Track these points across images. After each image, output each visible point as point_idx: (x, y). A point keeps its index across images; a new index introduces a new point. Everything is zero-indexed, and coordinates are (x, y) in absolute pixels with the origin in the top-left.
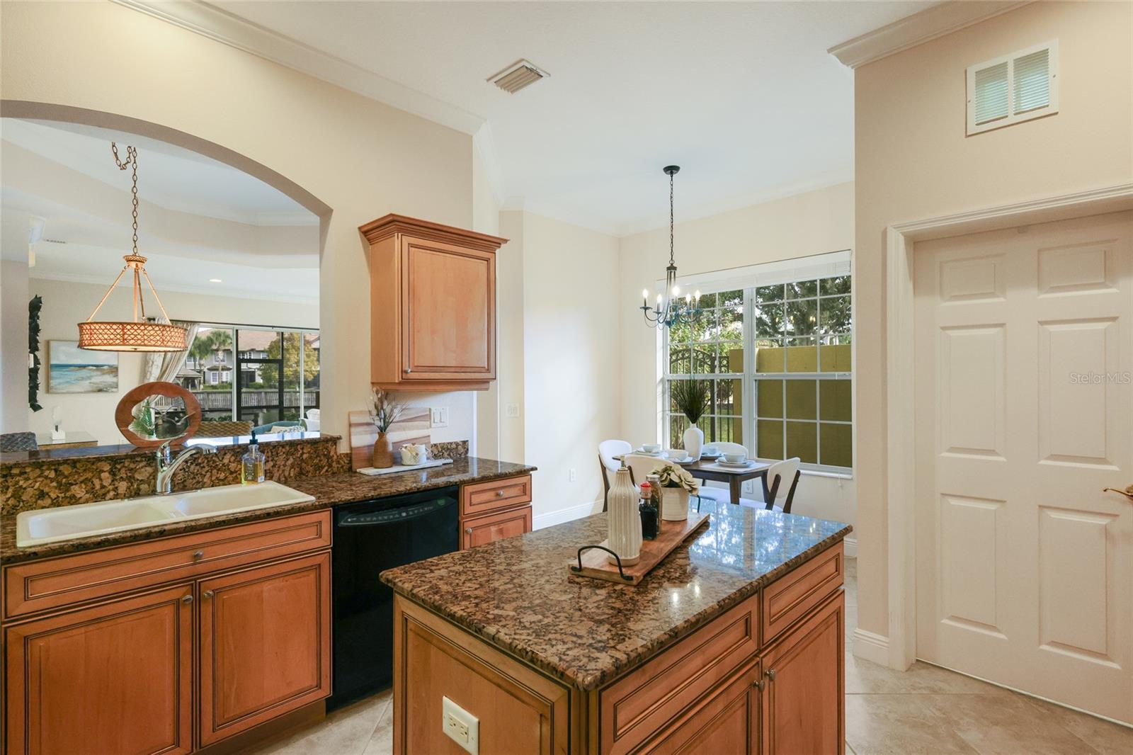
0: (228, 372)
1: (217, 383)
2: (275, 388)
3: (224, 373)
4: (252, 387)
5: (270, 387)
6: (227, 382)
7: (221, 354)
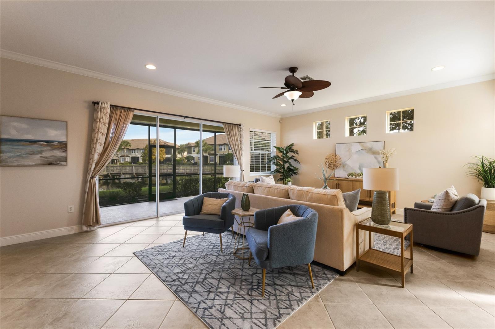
0: (128, 158)
1: (124, 162)
2: (147, 164)
3: (127, 158)
4: (138, 164)
5: (145, 164)
6: (128, 162)
7: (125, 150)
